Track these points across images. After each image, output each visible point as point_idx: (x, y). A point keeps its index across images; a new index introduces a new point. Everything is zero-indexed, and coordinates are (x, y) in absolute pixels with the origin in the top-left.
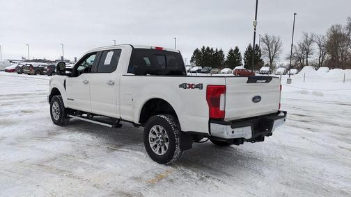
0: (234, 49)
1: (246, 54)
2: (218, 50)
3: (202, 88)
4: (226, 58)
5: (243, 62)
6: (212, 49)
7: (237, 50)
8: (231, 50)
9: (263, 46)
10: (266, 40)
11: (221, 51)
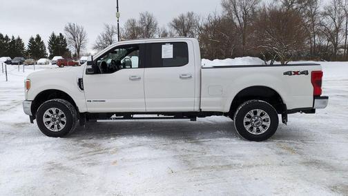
0: (35, 37)
1: (50, 43)
2: (16, 38)
3: (307, 74)
4: (26, 47)
5: (48, 51)
6: (7, 36)
7: (38, 38)
8: (32, 39)
9: (67, 36)
10: (71, 29)
11: (19, 40)
